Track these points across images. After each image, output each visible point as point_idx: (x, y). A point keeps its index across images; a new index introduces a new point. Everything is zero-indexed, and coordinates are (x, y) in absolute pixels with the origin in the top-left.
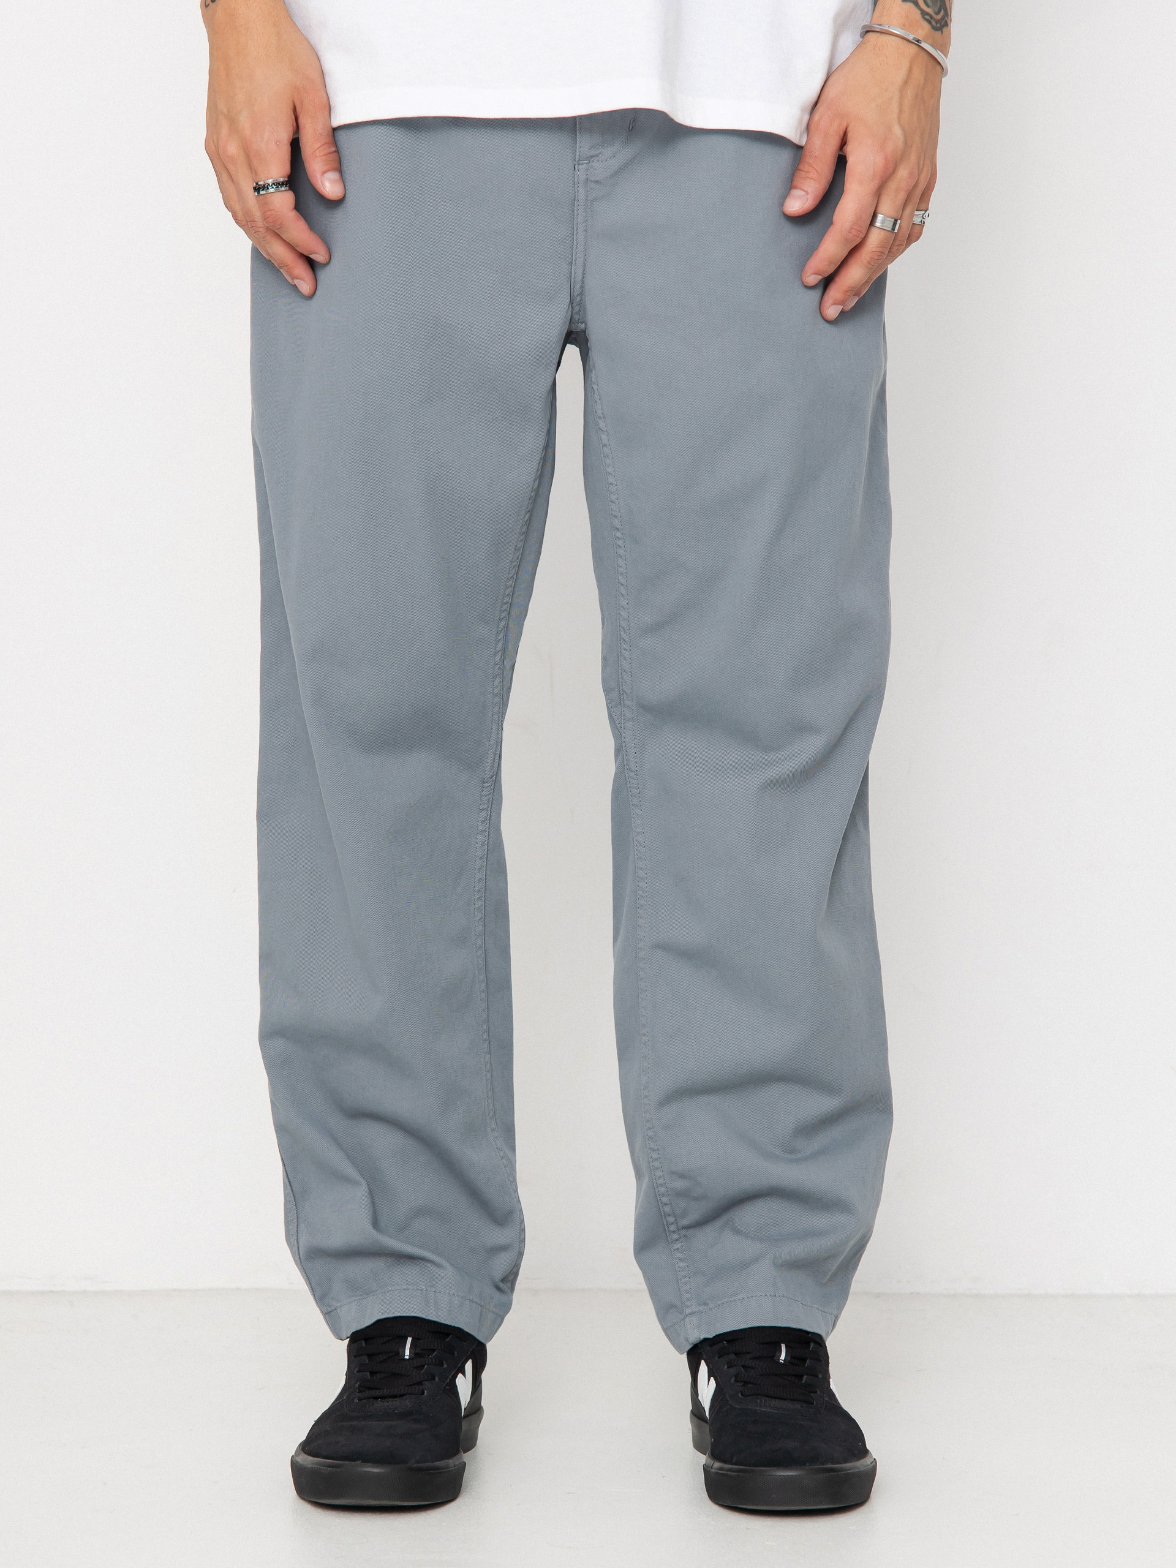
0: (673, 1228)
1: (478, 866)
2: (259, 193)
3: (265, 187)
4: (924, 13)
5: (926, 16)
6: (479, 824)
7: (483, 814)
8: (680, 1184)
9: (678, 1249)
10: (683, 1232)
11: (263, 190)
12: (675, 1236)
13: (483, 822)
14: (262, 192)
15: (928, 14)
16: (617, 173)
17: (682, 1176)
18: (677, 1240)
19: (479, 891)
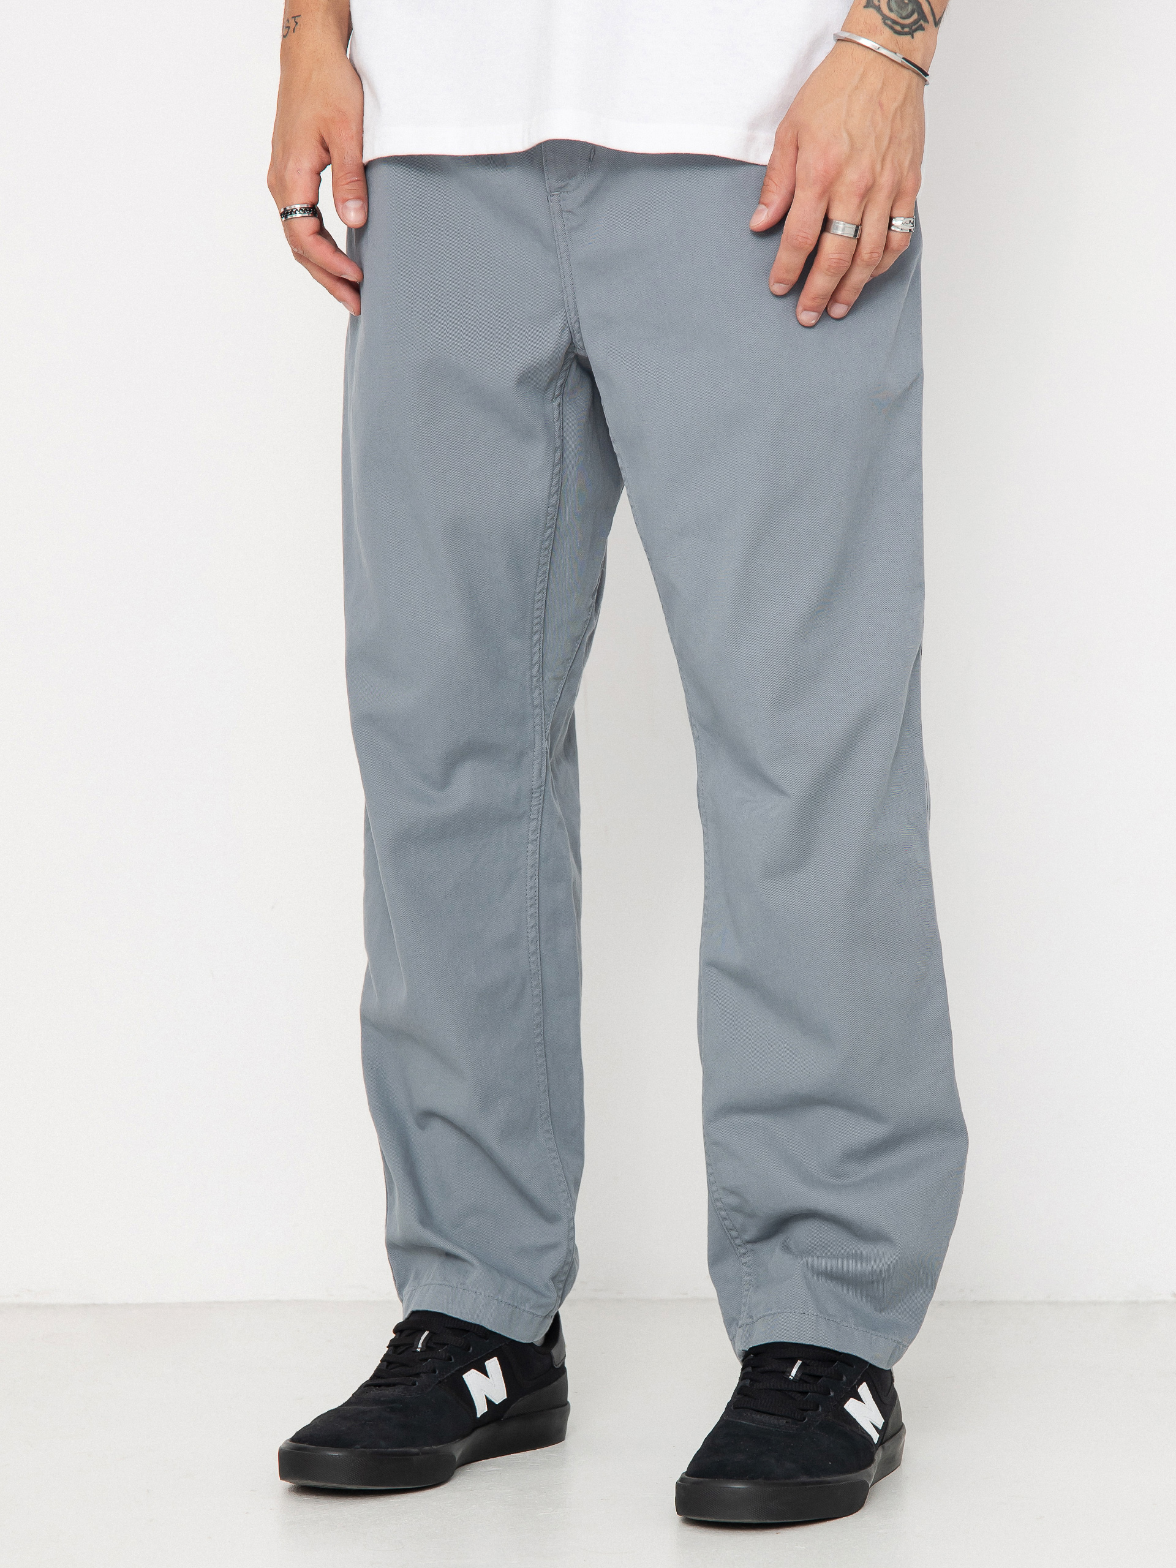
0: (738, 1241)
1: (529, 875)
2: (286, 217)
3: (291, 212)
4: (885, 18)
5: (887, 21)
6: (530, 833)
7: (534, 824)
8: (732, 1200)
9: (746, 1263)
10: (749, 1246)
11: (291, 214)
12: (742, 1251)
13: (533, 832)
14: (289, 217)
15: (889, 18)
16: (586, 202)
17: (732, 1192)
18: (744, 1254)
19: (531, 899)
